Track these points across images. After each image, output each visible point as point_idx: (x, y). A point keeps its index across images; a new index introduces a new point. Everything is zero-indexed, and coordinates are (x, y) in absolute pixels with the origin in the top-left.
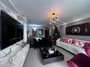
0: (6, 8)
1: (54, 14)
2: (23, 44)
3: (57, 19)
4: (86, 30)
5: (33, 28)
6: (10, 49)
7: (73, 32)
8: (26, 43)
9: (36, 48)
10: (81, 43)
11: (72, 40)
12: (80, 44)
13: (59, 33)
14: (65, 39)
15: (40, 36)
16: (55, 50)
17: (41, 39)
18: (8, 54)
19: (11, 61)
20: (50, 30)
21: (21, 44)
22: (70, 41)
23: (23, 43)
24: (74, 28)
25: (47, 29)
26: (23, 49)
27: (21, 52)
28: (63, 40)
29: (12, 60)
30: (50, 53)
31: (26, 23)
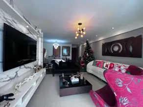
0: (11, 19)
1: (80, 24)
2: (35, 68)
3: (83, 31)
4: (131, 49)
5: (54, 45)
6: (16, 72)
7: (112, 52)
8: (40, 66)
9: (55, 75)
10: (122, 68)
11: (110, 63)
12: (120, 71)
13: (92, 52)
14: (100, 62)
15: (64, 57)
16: (82, 78)
17: (63, 61)
18: (14, 78)
19: (16, 88)
20: (81, 47)
21: (32, 68)
22: (107, 66)
23: (35, 66)
24: (114, 46)
25: (75, 47)
26: (35, 74)
27: (31, 77)
28: (97, 64)
29: (18, 87)
30: (72, 81)
31: (41, 38)
